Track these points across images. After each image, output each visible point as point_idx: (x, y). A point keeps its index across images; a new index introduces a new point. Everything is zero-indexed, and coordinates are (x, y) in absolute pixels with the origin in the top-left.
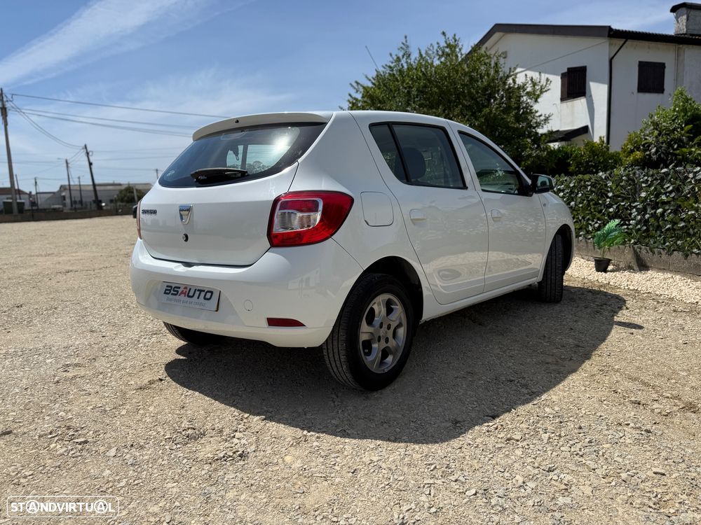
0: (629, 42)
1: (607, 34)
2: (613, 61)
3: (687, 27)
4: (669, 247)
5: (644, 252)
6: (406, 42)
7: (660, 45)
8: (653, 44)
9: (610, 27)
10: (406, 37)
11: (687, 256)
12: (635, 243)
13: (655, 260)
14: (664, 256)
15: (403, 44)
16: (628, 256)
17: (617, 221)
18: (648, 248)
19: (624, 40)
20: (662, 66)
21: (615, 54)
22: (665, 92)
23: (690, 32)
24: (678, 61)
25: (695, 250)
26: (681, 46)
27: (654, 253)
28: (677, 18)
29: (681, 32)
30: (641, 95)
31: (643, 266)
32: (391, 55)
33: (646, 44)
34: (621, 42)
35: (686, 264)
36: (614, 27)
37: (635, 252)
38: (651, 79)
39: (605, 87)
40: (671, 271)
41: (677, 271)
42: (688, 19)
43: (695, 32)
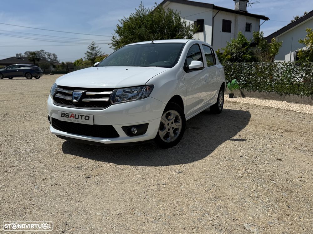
0: (220, 12)
1: (212, 8)
2: (214, 18)
3: (239, 7)
4: (254, 89)
5: (245, 91)
6: (142, 4)
7: (230, 14)
8: (228, 13)
9: (213, 5)
10: (141, 2)
11: (260, 92)
12: (241, 88)
13: (249, 94)
14: (252, 92)
15: (141, 5)
16: (239, 93)
17: (235, 80)
18: (246, 90)
19: (218, 10)
20: (230, 22)
21: (215, 16)
22: (231, 32)
23: (240, 9)
24: (236, 20)
25: (263, 90)
26: (237, 15)
27: (248, 91)
28: (235, 3)
29: (237, 9)
30: (223, 33)
31: (244, 96)
32: (136, 9)
33: (225, 12)
34: (217, 11)
35: (260, 95)
36: (215, 5)
37: (241, 91)
38: (227, 27)
39: (211, 27)
40: (254, 97)
41: (257, 97)
42: (239, 4)
43: (242, 10)
